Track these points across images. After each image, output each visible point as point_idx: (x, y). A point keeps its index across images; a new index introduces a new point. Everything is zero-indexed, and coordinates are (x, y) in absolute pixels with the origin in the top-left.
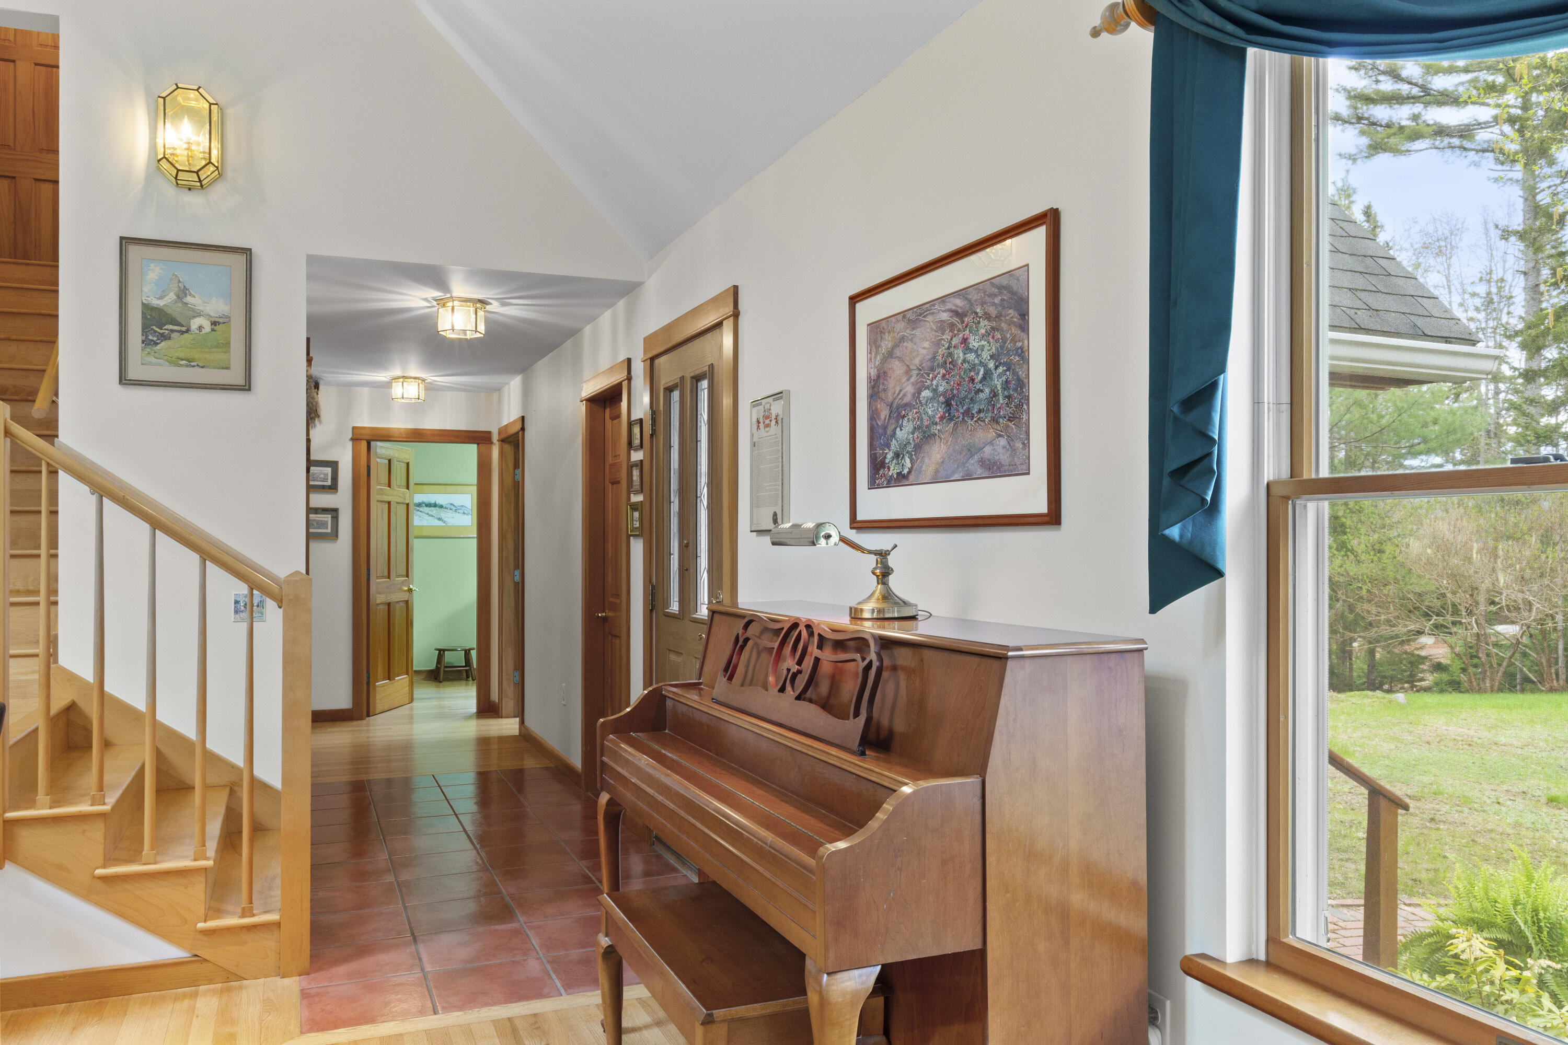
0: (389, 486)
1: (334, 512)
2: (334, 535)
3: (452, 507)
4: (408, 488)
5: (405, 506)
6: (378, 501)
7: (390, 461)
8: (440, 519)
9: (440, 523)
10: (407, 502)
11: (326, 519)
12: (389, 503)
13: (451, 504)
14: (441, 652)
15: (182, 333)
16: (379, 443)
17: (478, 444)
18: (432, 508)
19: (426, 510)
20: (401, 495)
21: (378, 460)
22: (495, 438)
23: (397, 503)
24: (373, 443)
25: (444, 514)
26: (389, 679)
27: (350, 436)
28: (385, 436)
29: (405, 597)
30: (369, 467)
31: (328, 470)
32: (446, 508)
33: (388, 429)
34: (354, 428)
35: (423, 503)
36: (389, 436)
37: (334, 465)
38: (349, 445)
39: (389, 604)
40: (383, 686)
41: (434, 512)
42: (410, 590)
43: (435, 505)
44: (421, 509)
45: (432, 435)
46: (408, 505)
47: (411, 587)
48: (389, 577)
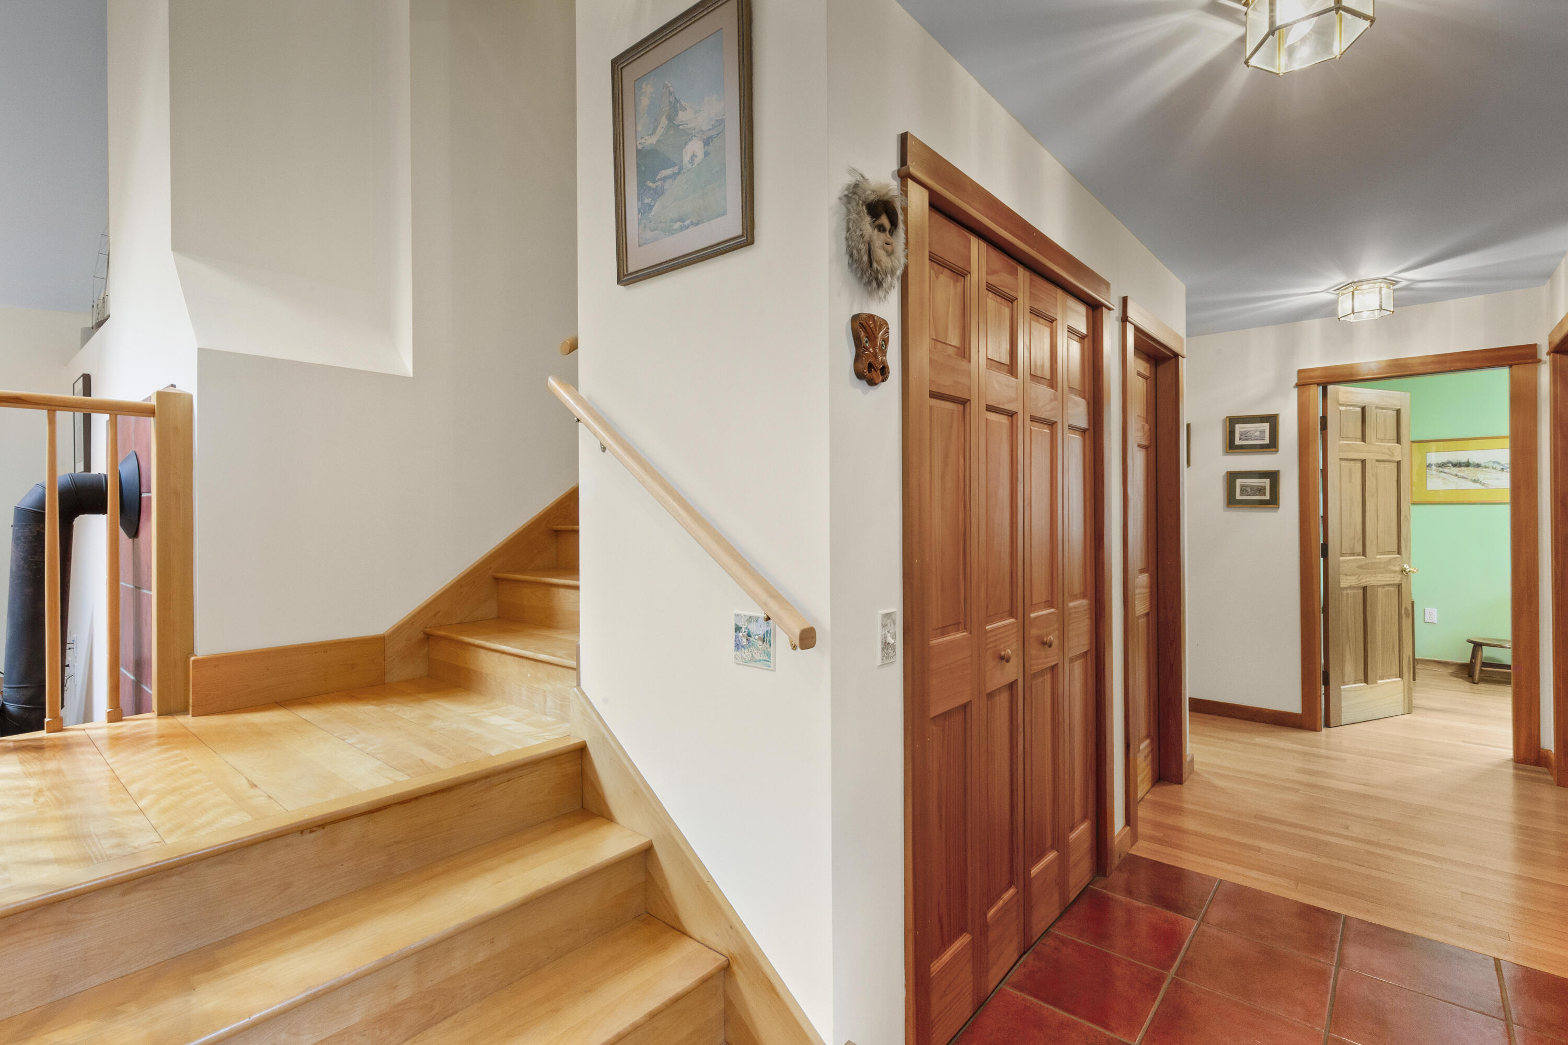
0: (1363, 439)
1: (1273, 476)
2: (1273, 501)
3: (1495, 465)
4: (1398, 441)
5: (1395, 464)
6: (1341, 459)
7: (1363, 409)
8: (1475, 481)
9: (1477, 486)
10: (1399, 459)
11: (1263, 484)
12: (1363, 462)
13: (1494, 462)
14: (1477, 646)
15: (674, 176)
16: (1342, 388)
17: (1510, 366)
18: (1463, 468)
19: (1455, 470)
20: (1387, 451)
21: (1342, 408)
22: (1544, 353)
23: (1377, 461)
24: (1330, 388)
25: (1480, 474)
26: (1366, 681)
27: (1296, 381)
28: (1347, 377)
29: (1397, 579)
30: (1324, 420)
31: (1266, 426)
32: (1486, 467)
33: (1351, 366)
34: (1300, 372)
35: (1449, 462)
36: (1352, 375)
37: (1272, 420)
38: (1294, 393)
39: (1365, 589)
40: (1355, 690)
41: (1467, 472)
42: (1403, 571)
43: (1468, 465)
44: (1446, 470)
45: (1423, 364)
46: (1399, 463)
47: (1406, 566)
48: (1364, 554)
